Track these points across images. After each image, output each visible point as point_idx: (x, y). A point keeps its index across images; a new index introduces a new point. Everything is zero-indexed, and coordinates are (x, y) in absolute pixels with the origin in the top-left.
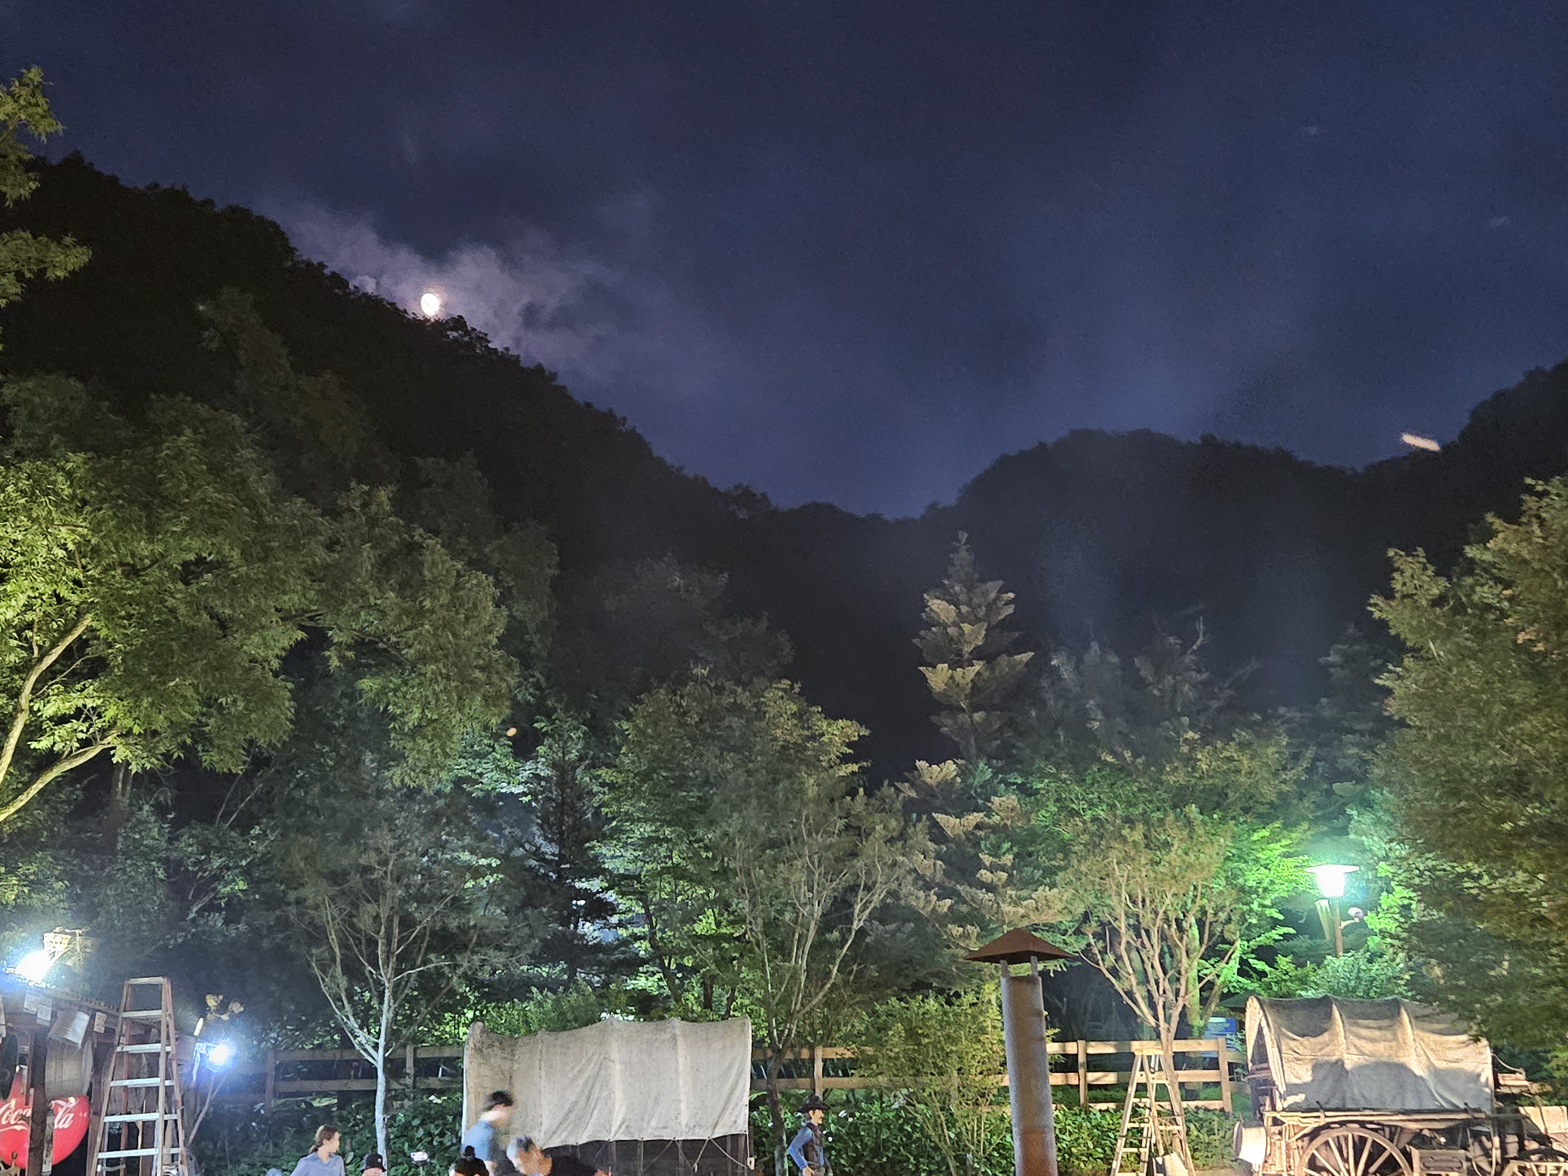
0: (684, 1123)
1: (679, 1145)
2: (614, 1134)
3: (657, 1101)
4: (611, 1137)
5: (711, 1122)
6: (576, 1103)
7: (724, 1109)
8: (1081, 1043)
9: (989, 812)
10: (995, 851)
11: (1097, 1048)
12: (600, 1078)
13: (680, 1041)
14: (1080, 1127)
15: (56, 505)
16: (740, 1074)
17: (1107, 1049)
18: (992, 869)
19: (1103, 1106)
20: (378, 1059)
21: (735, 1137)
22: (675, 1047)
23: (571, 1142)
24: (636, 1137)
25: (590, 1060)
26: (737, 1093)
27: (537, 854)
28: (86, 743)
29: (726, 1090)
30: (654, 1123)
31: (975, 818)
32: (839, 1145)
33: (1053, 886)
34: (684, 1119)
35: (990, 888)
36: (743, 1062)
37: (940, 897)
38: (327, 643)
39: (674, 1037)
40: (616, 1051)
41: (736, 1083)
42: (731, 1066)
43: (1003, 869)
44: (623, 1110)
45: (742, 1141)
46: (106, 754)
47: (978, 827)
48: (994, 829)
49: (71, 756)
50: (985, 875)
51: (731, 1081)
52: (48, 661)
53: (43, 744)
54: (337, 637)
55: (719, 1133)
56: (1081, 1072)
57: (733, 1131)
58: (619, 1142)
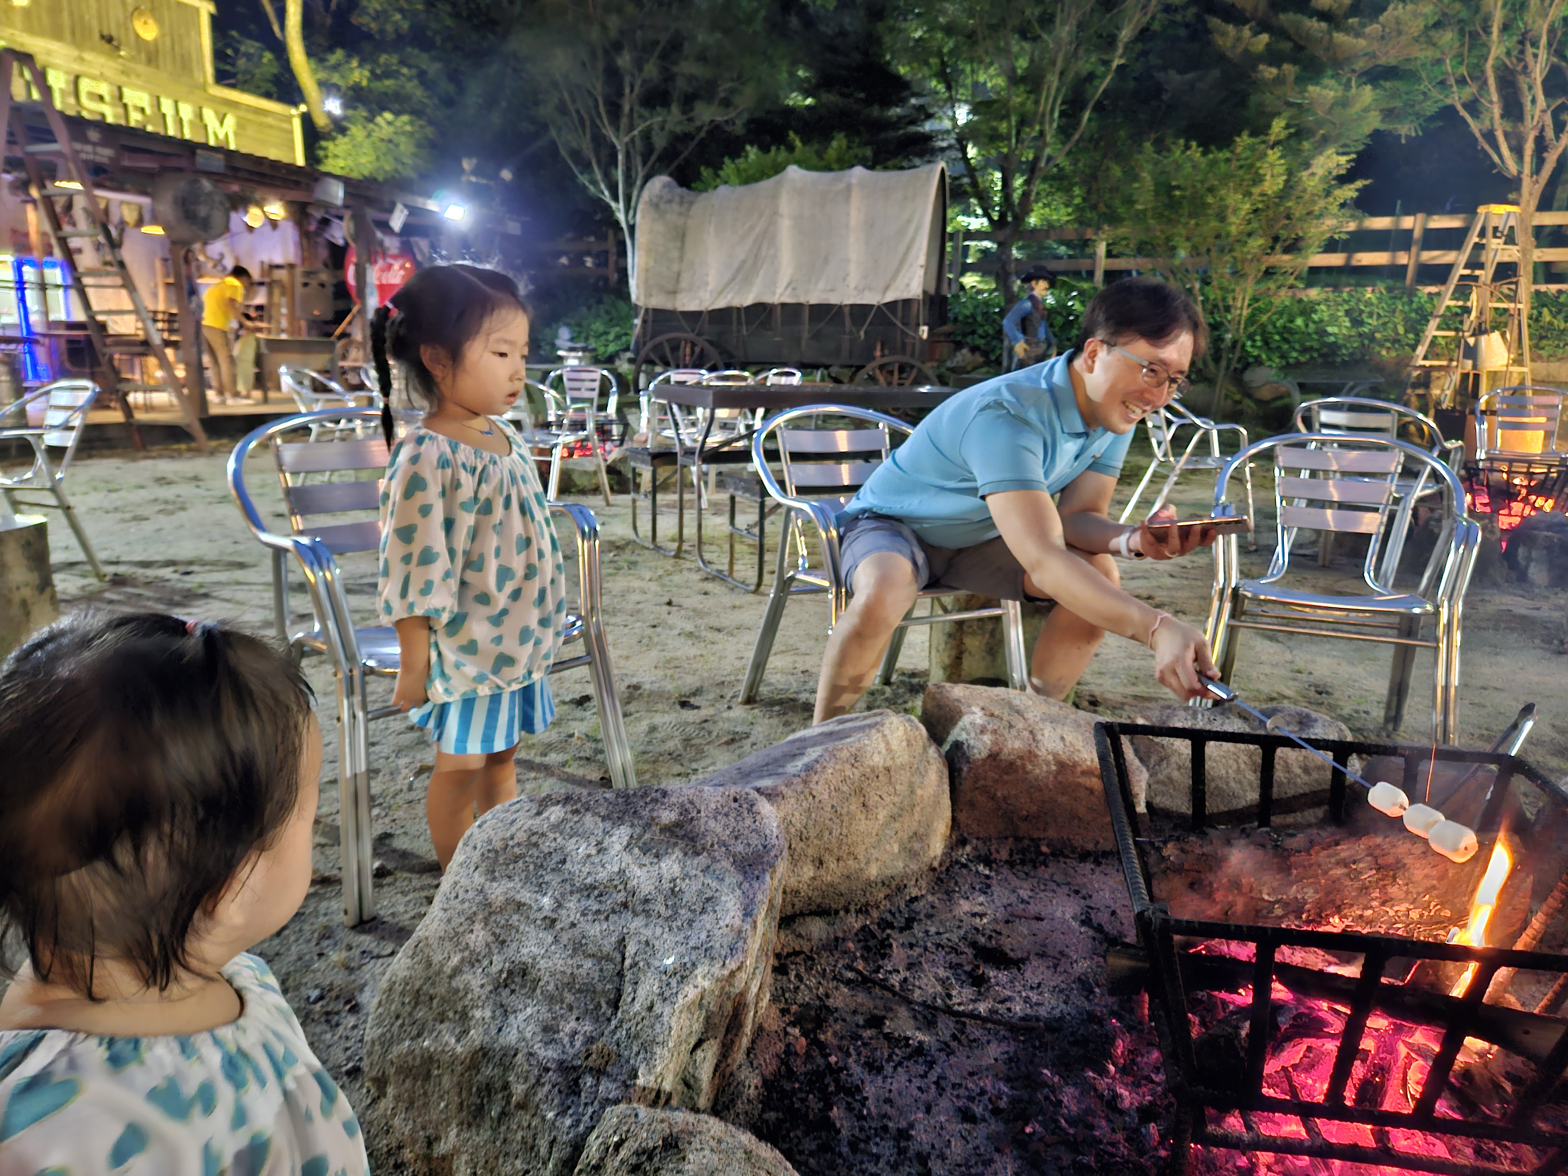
0: (852, 286)
1: (847, 311)
2: (779, 295)
3: (826, 261)
4: (777, 298)
5: (882, 285)
6: (744, 262)
7: (898, 270)
8: (1420, 216)
11: (1438, 222)
12: (767, 235)
13: (858, 192)
16: (919, 228)
17: (1451, 223)
19: (1434, 289)
21: (907, 302)
22: (851, 199)
23: (736, 303)
24: (802, 300)
25: (760, 216)
26: (915, 250)
29: (902, 248)
30: (821, 286)
34: (854, 279)
36: (923, 216)
39: (850, 187)
40: (786, 205)
41: (913, 241)
42: (909, 221)
44: (790, 271)
45: (915, 307)
51: (908, 237)
55: (889, 297)
56: (1414, 249)
57: (906, 295)
58: (784, 305)
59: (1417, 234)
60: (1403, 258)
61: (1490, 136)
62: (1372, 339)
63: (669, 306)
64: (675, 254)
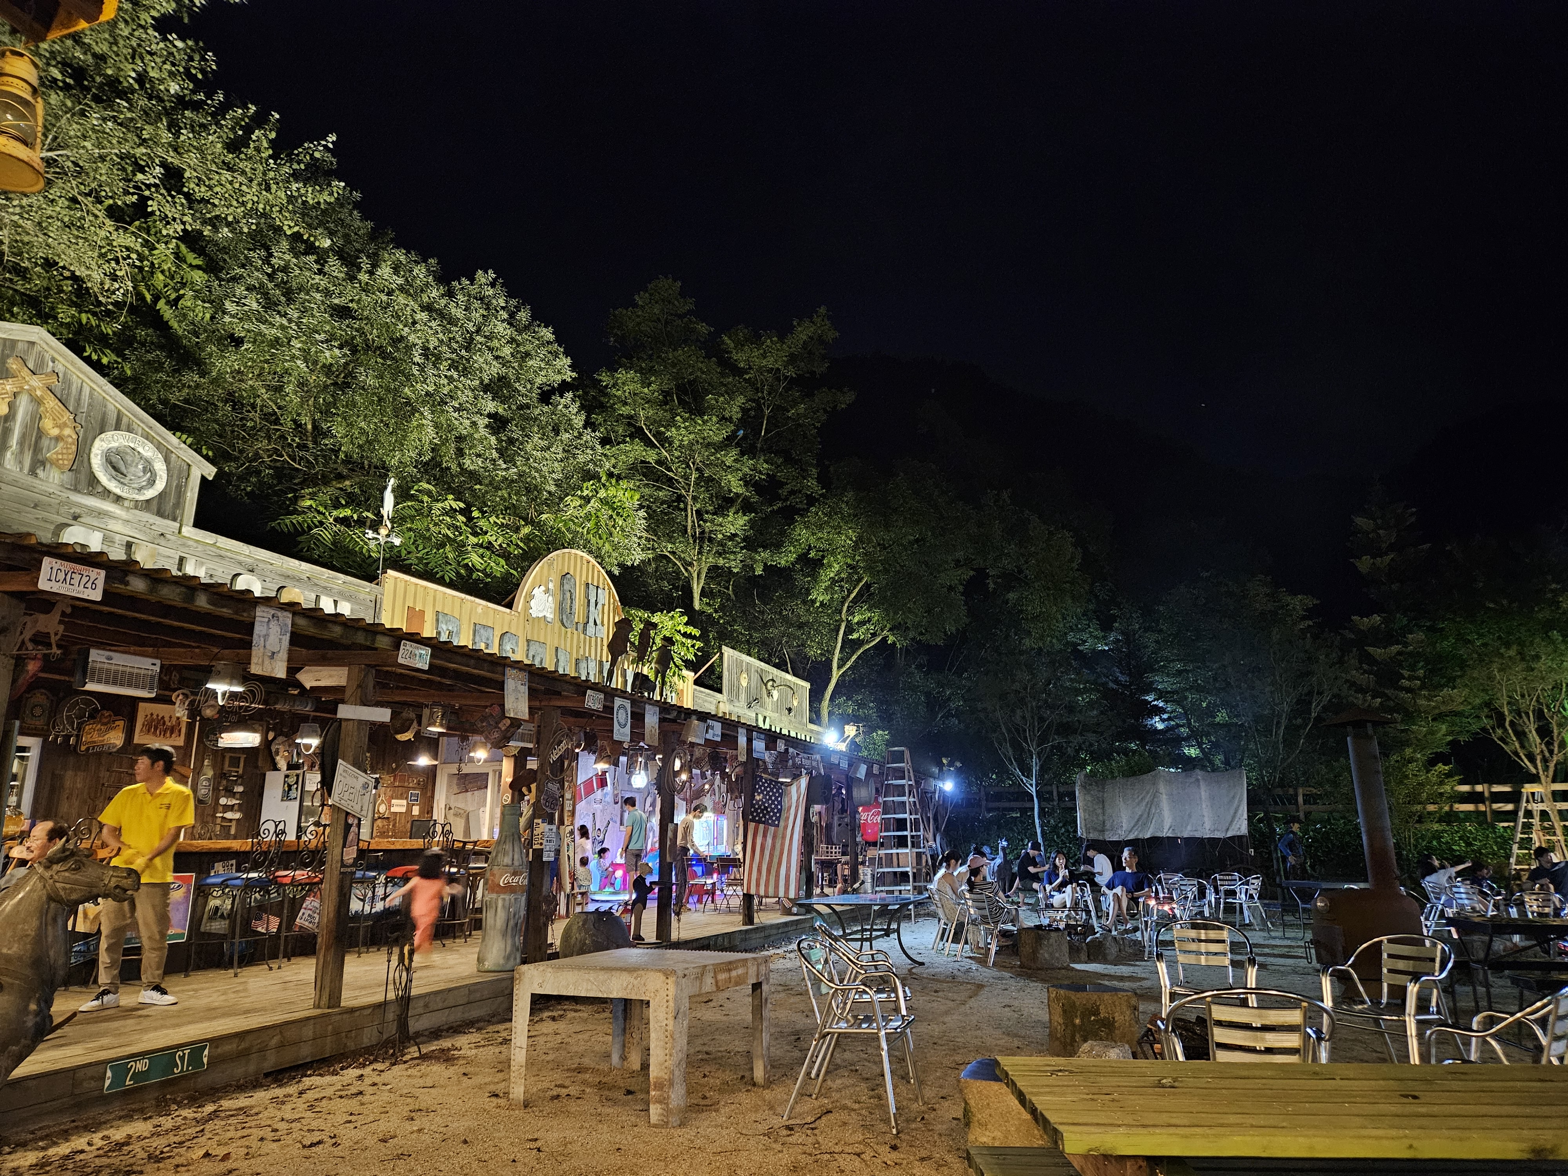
0: (1207, 828)
1: (1206, 840)
2: (1166, 833)
3: (1190, 816)
4: (1164, 834)
5: (1224, 828)
6: (1141, 816)
7: (1232, 821)
8: (1486, 785)
9: (1406, 644)
10: (1413, 668)
11: (1497, 788)
12: (1154, 802)
13: (1202, 783)
14: (1488, 836)
15: (842, 519)
16: (1240, 801)
17: (1506, 789)
18: (1410, 679)
19: (1506, 824)
20: (1033, 791)
21: (1240, 837)
22: (1199, 786)
23: (1141, 836)
24: (1179, 835)
25: (1148, 793)
26: (1240, 812)
27: (1116, 681)
28: (874, 635)
29: (1232, 812)
30: (1189, 828)
31: (1395, 648)
32: (1316, 845)
33: (1454, 688)
34: (1208, 825)
35: (1409, 690)
36: (1242, 795)
37: (1373, 697)
38: (987, 576)
39: (1198, 780)
40: (1162, 788)
41: (1238, 806)
42: (1234, 797)
43: (1418, 678)
44: (1170, 820)
45: (1245, 840)
46: (885, 639)
47: (1399, 653)
48: (1410, 654)
49: (868, 642)
50: (1405, 683)
51: (1235, 805)
52: (852, 596)
53: (855, 636)
54: (991, 572)
55: (1229, 834)
56: (1487, 803)
57: (1238, 834)
58: (1168, 838)
59: (1486, 794)
60: (1482, 808)
61: (1516, 754)
62: (1481, 853)
63: (1101, 838)
64: (1099, 811)
